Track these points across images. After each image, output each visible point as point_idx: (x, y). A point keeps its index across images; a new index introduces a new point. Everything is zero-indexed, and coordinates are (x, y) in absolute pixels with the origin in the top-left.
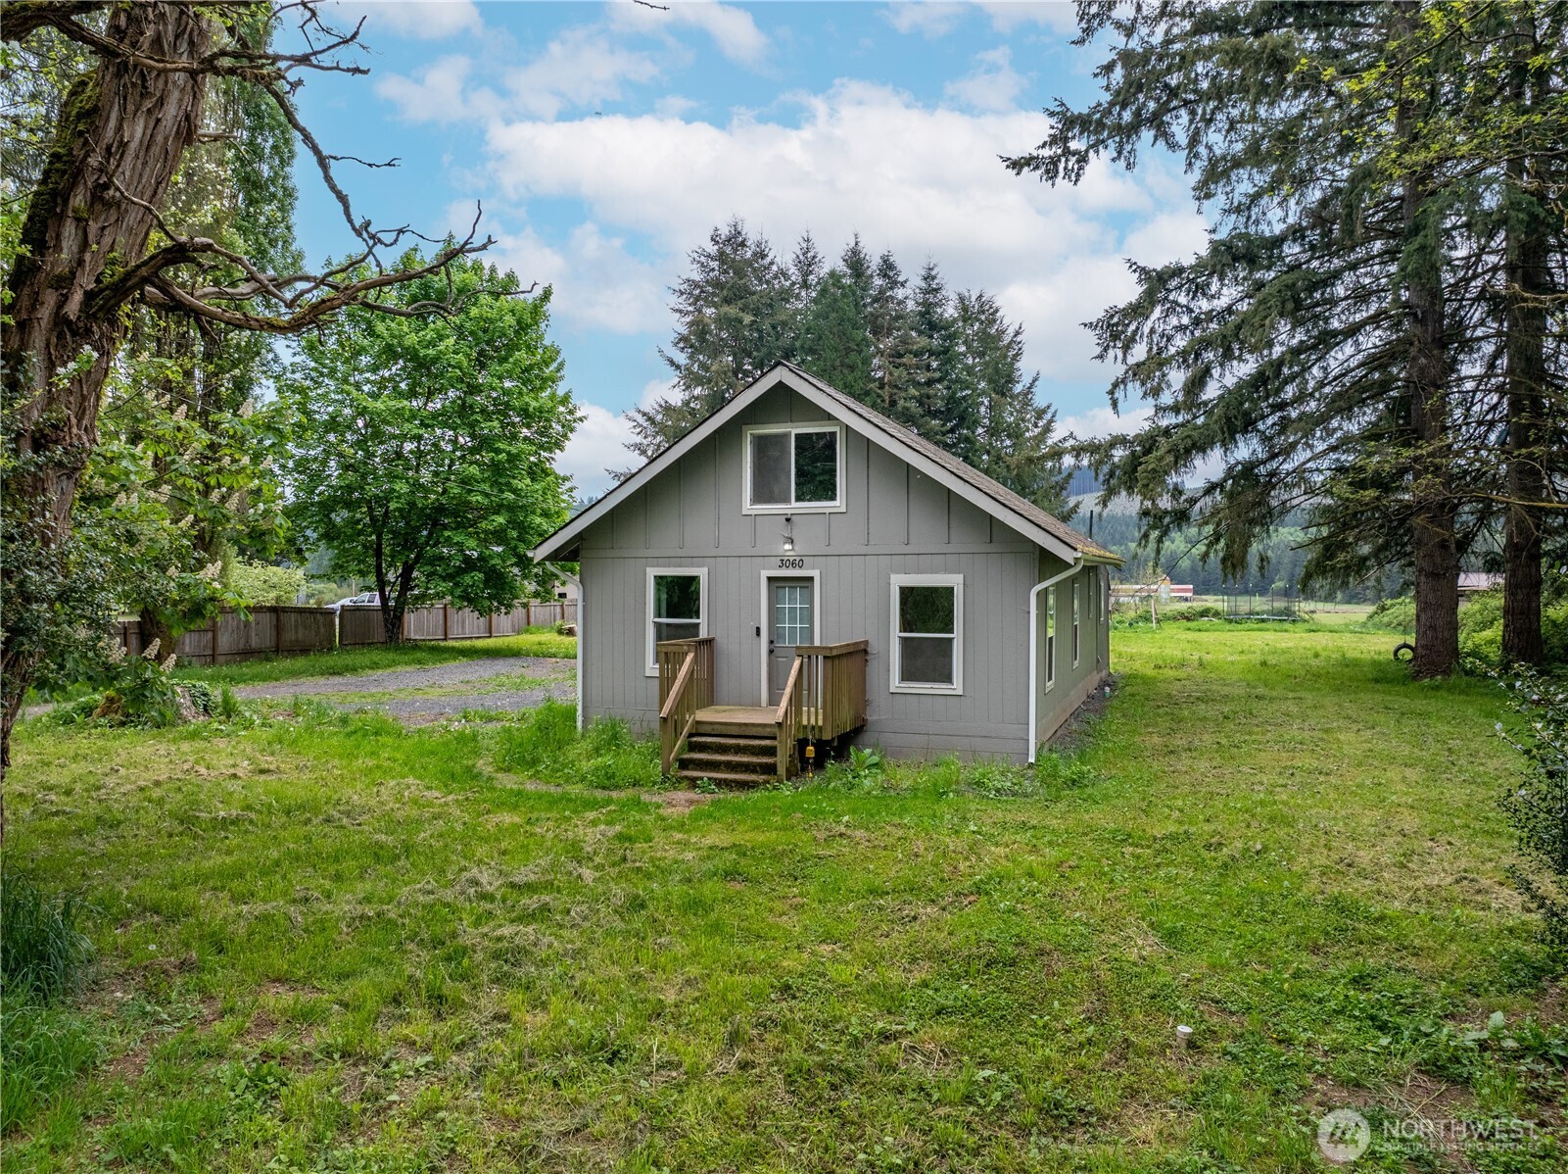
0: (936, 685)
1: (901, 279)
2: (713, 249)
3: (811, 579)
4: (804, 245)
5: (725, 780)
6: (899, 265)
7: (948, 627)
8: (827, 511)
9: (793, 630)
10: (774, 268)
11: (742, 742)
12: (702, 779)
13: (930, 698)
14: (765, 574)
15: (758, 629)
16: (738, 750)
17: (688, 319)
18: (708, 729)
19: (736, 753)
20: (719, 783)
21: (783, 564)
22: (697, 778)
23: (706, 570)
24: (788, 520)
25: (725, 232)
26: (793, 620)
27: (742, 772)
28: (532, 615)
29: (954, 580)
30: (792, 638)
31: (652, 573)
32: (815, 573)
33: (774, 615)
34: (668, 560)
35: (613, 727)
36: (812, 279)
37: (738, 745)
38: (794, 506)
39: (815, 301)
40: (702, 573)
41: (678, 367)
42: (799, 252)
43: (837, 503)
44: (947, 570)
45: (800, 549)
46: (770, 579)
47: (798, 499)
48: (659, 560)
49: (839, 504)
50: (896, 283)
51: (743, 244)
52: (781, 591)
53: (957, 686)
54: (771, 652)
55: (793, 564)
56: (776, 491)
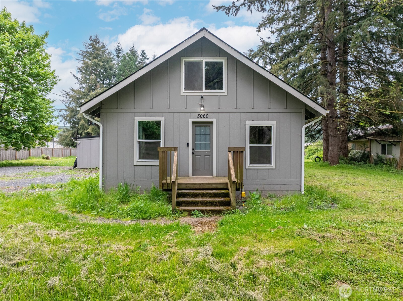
0: (265, 165)
1: (147, 57)
2: (90, 42)
3: (212, 123)
4: (118, 45)
5: (206, 210)
6: (147, 54)
7: (269, 142)
8: (219, 94)
9: (202, 144)
10: (108, 51)
11: (205, 192)
12: (194, 210)
13: (262, 170)
14: (191, 120)
15: (188, 144)
16: (203, 195)
17: (82, 62)
18: (184, 187)
19: (202, 197)
20: (204, 212)
21: (199, 116)
22: (191, 210)
23: (163, 118)
24: (202, 97)
25: (93, 38)
26: (203, 140)
27: (210, 206)
28: (31, 153)
29: (272, 123)
30: (202, 148)
31: (137, 119)
32: (214, 120)
33: (195, 138)
34: (145, 114)
35: (126, 188)
36: (121, 55)
37: (203, 193)
38: (205, 92)
39: (121, 61)
40: (162, 119)
41: (77, 78)
42: (116, 46)
43: (223, 91)
44: (269, 119)
45: (207, 110)
46: (193, 123)
47: (206, 89)
48: (141, 114)
49: (224, 91)
50: (146, 58)
51: (99, 42)
52: (197, 128)
53: (273, 164)
54: (193, 153)
55: (204, 116)
56: (196, 85)
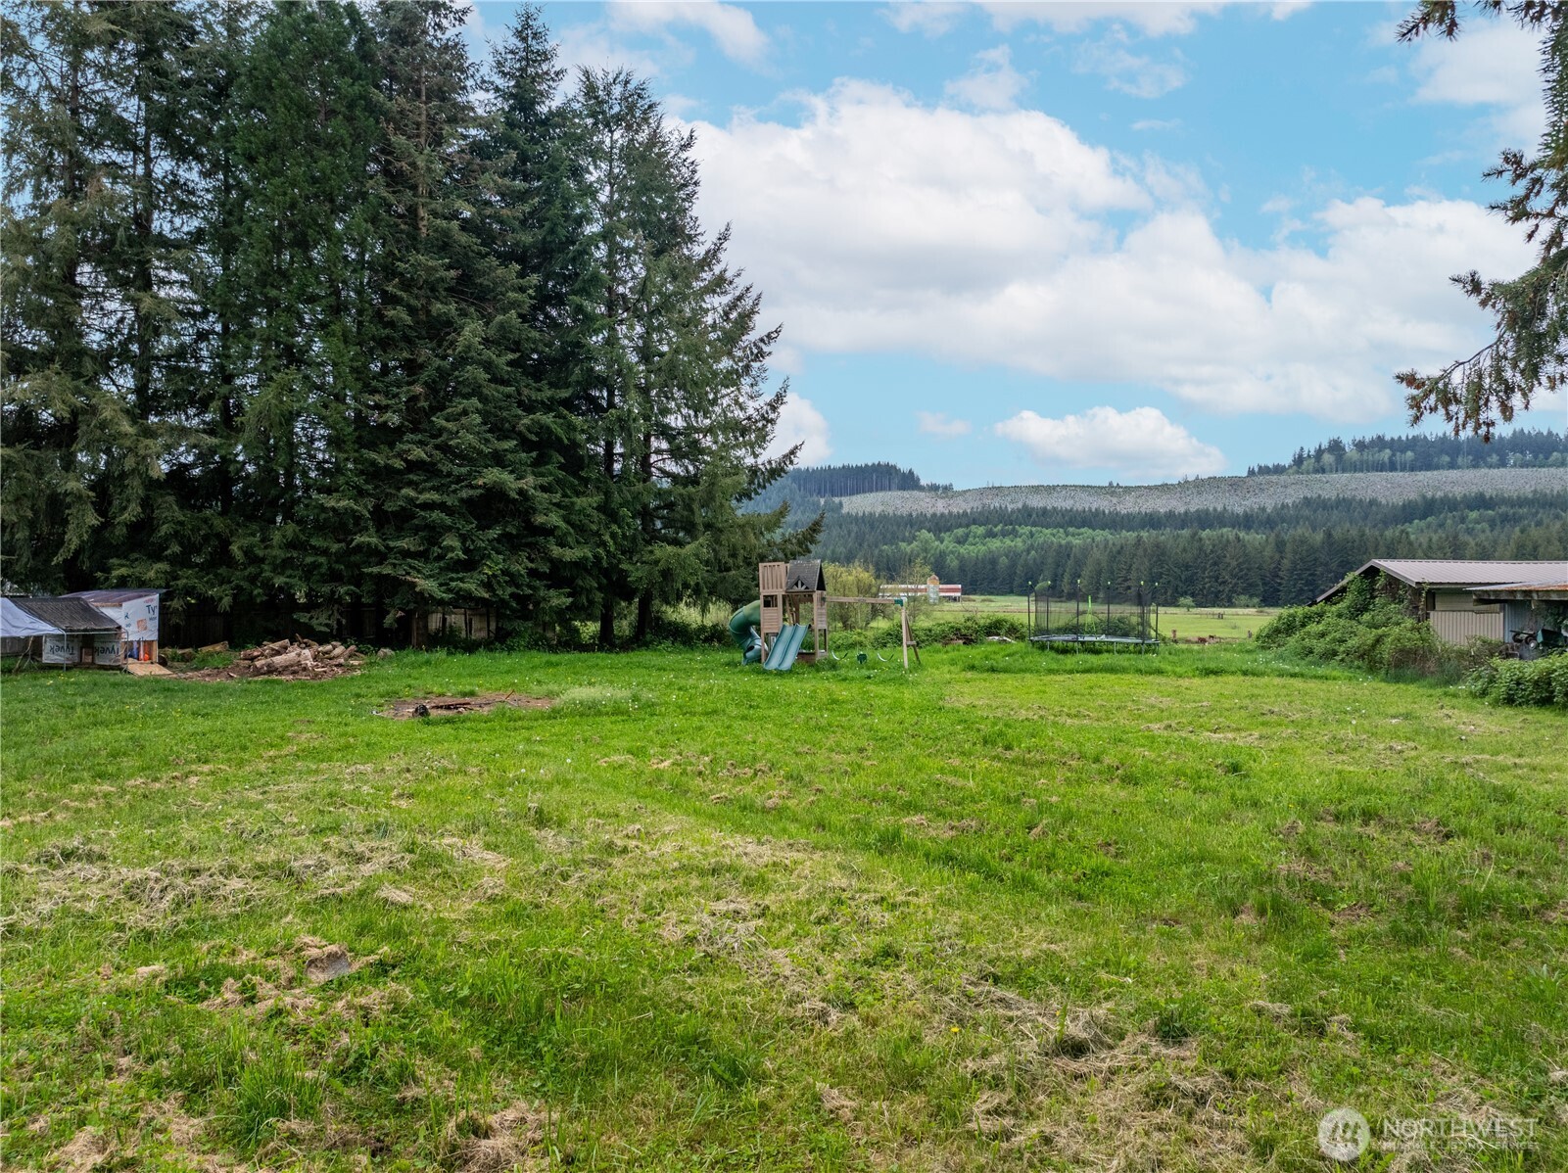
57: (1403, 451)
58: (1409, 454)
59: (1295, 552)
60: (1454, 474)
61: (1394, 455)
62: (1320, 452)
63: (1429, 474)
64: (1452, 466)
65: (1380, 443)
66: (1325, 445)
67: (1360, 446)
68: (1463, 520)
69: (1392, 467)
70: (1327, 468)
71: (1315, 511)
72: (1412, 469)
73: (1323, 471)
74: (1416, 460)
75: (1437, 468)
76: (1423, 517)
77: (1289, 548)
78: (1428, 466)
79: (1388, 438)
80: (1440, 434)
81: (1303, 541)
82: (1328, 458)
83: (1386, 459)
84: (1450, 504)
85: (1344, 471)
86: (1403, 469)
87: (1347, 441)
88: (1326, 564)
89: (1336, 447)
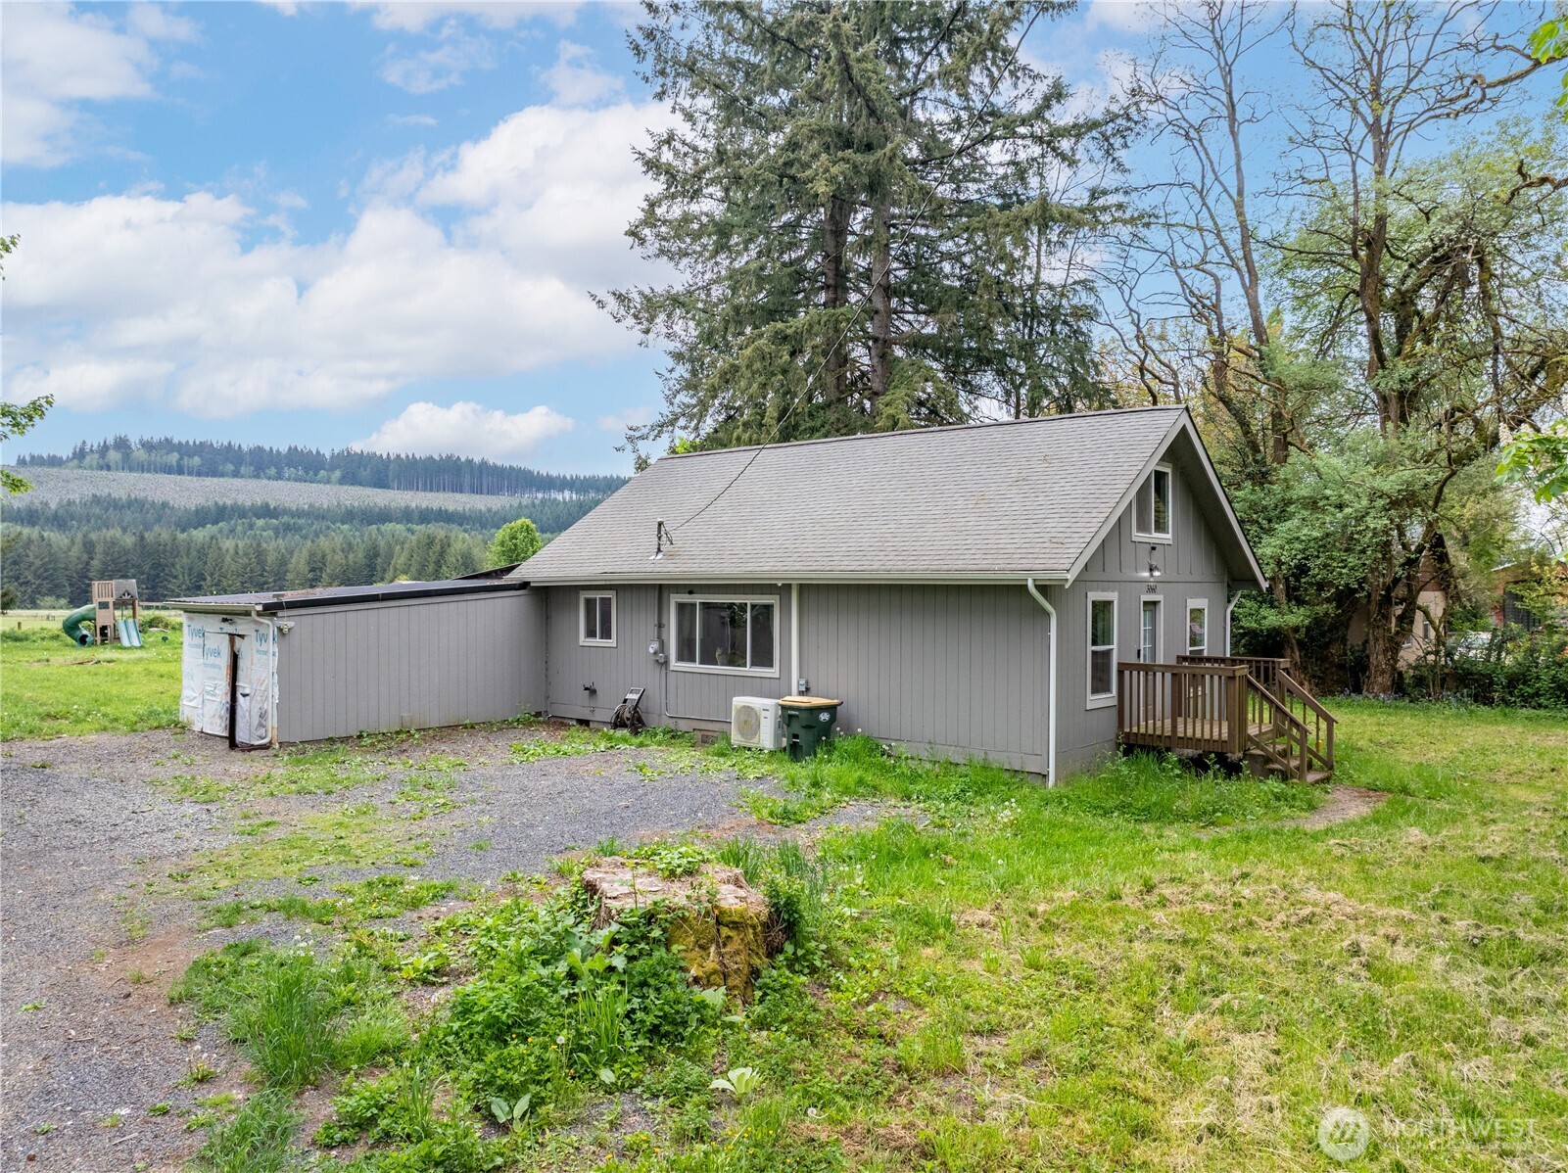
8: (1166, 542)
14: (1142, 598)
15: (1139, 651)
21: (1148, 590)
23: (1116, 594)
24: (1153, 549)
29: (1205, 604)
31: (1090, 597)
32: (1161, 598)
34: (1098, 583)
38: (1153, 536)
40: (1114, 597)
44: (1203, 596)
48: (1093, 583)
49: (1170, 536)
55: (1153, 590)
57: (191, 456)
58: (197, 460)
59: (106, 553)
60: (238, 482)
61: (181, 459)
62: (104, 449)
63: (215, 480)
64: (236, 474)
65: (167, 445)
66: (111, 441)
67: (148, 446)
68: (251, 526)
69: (180, 472)
70: (112, 464)
71: (107, 510)
72: (199, 474)
73: (109, 468)
74: (202, 465)
75: (222, 475)
76: (215, 522)
77: (99, 549)
78: (214, 473)
79: (176, 441)
80: (226, 444)
81: (114, 543)
82: (114, 456)
83: (174, 463)
84: (240, 512)
85: (131, 470)
86: (190, 474)
87: (134, 440)
88: (139, 566)
89: (122, 444)
